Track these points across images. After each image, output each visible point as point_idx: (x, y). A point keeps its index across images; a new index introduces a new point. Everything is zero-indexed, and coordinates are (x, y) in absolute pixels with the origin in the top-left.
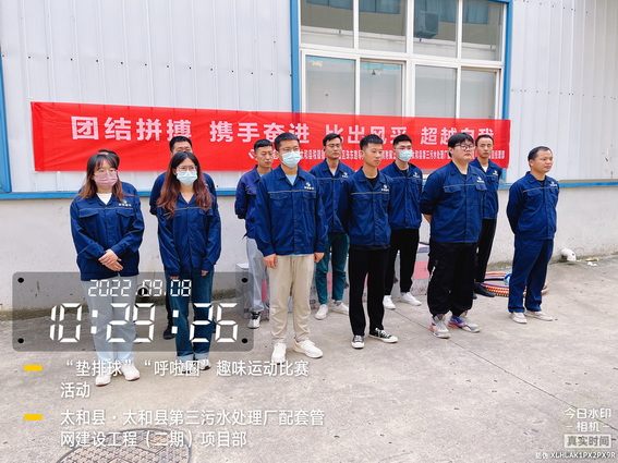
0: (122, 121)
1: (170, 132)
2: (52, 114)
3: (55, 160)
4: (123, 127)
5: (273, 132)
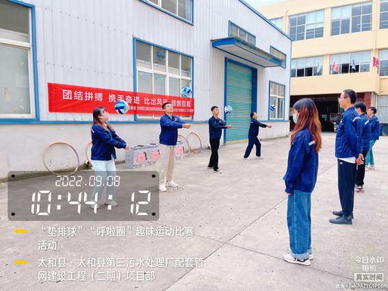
0: (80, 92)
1: (96, 97)
4: (80, 95)
5: (129, 100)
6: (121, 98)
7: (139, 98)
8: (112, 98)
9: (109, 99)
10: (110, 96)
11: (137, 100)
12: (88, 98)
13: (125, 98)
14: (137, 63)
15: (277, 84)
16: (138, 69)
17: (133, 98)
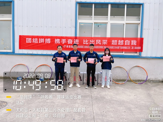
2: (23, 38)
3: (23, 47)
4: (36, 40)
5: (70, 41)
6: (64, 41)
7: (78, 40)
8: (57, 41)
9: (55, 41)
10: (56, 40)
11: (77, 41)
12: (41, 42)
13: (67, 41)
17: (73, 40)
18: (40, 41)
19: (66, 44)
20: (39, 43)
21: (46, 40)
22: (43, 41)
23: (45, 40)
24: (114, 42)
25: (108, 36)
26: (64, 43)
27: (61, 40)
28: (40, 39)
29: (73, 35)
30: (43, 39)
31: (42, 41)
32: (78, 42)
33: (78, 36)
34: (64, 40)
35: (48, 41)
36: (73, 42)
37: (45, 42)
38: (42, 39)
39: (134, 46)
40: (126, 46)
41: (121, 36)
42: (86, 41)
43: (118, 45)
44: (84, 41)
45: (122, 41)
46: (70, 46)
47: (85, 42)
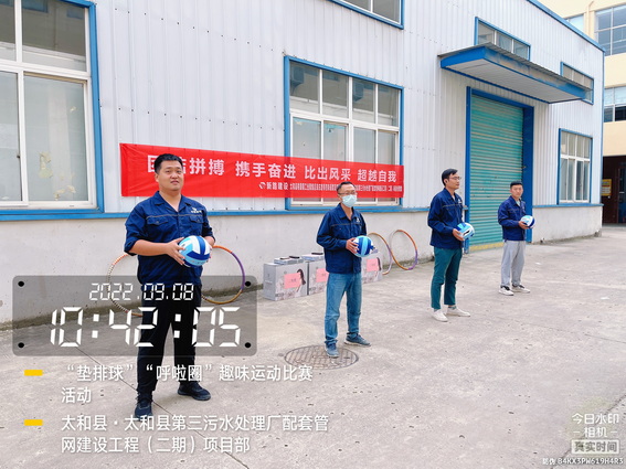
1: (211, 168)
2: (134, 153)
3: (135, 188)
5: (275, 171)
6: (259, 168)
7: (294, 168)
8: (242, 168)
9: (237, 170)
10: (237, 165)
11: (291, 171)
12: (195, 169)
13: (267, 168)
14: (291, 104)
15: (575, 134)
16: (292, 115)
17: (283, 168)
18: (192, 167)
19: (266, 177)
20: (192, 173)
21: (211, 163)
22: (203, 168)
23: (207, 165)
24: (362, 175)
25: (351, 158)
26: (259, 176)
27: (251, 167)
28: (192, 161)
29: (280, 153)
30: (203, 162)
31: (198, 168)
32: (294, 172)
33: (292, 156)
34: (259, 164)
35: (218, 167)
36: (282, 173)
37: (207, 171)
38: (198, 162)
39: (392, 183)
40: (382, 183)
41: (371, 162)
42: (312, 171)
43: (367, 183)
44: (307, 171)
45: (375, 172)
46: (275, 184)
47: (309, 172)
